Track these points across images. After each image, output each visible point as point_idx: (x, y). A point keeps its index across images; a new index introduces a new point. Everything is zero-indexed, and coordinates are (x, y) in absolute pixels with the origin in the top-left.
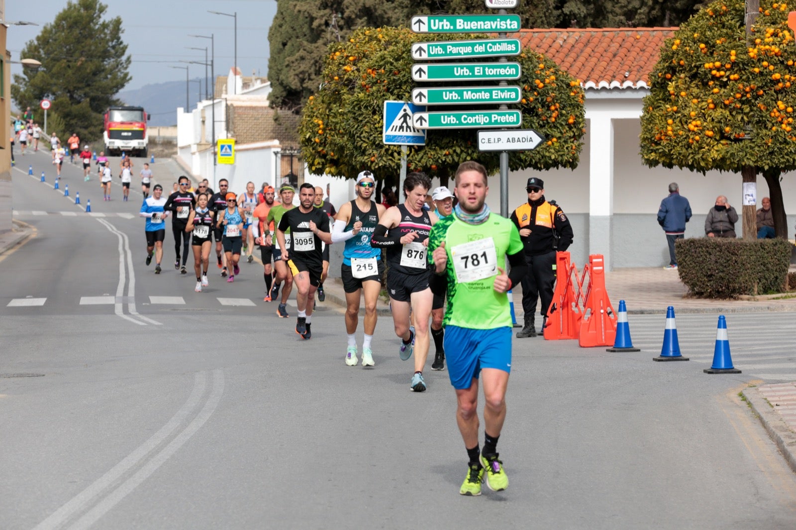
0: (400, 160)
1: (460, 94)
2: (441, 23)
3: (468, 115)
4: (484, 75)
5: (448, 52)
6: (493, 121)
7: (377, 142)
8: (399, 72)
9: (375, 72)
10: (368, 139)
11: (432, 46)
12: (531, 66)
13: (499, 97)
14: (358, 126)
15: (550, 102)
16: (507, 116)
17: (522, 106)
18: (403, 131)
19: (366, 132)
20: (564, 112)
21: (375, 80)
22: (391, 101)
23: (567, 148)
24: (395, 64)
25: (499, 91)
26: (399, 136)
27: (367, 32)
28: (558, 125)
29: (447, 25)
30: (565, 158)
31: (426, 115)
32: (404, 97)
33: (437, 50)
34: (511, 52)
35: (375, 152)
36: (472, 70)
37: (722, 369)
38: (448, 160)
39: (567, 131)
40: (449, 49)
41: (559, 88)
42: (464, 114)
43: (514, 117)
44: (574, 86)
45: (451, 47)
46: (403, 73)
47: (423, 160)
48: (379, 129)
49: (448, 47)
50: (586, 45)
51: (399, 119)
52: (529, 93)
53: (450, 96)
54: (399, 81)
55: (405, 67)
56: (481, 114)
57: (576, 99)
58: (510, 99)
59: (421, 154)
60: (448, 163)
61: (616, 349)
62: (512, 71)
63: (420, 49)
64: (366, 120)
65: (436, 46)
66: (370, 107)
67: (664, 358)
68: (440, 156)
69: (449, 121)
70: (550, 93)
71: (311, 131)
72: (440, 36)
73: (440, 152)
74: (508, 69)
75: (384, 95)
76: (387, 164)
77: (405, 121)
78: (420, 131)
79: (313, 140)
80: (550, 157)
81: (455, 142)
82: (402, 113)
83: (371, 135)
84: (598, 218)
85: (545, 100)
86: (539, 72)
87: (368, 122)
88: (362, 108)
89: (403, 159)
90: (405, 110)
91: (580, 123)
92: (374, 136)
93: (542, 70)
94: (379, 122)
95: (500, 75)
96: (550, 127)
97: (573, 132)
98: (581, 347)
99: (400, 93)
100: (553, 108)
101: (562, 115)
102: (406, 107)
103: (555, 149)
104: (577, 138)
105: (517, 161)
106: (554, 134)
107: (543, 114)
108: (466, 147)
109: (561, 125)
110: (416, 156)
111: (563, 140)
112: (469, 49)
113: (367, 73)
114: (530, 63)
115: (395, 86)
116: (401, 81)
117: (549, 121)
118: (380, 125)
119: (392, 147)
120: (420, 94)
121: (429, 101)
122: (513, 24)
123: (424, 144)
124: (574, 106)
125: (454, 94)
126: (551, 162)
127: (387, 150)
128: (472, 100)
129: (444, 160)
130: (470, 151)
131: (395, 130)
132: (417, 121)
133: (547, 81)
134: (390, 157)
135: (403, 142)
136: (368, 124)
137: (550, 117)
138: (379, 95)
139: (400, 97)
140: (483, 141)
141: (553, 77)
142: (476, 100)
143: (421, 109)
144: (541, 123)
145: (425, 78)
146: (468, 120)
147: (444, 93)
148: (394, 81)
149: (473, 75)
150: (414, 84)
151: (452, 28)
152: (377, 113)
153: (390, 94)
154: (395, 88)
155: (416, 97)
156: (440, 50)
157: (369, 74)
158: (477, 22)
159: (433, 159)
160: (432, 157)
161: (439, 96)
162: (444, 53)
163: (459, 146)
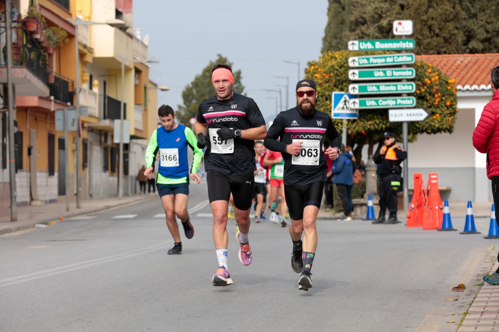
0: (342, 127)
1: (378, 87)
2: (366, 45)
3: (383, 100)
4: (393, 76)
5: (371, 62)
6: (398, 103)
8: (342, 74)
9: (328, 75)
11: (361, 58)
12: (423, 70)
13: (402, 89)
15: (434, 92)
16: (407, 100)
17: (417, 95)
20: (444, 98)
21: (327, 80)
22: (337, 92)
23: (446, 120)
24: (339, 70)
25: (402, 86)
26: (341, 114)
27: (330, 54)
28: (440, 106)
29: (370, 46)
30: (444, 126)
31: (357, 100)
32: (345, 90)
33: (363, 61)
34: (409, 61)
36: (385, 72)
37: (494, 236)
38: (371, 128)
39: (446, 110)
40: (371, 60)
41: (440, 84)
42: (380, 100)
43: (411, 101)
44: (451, 83)
46: (344, 75)
47: (357, 128)
48: (330, 110)
50: (474, 64)
51: (342, 103)
52: (421, 88)
53: (372, 89)
54: (341, 81)
55: (345, 72)
56: (391, 99)
57: (451, 91)
58: (409, 90)
59: (355, 124)
60: (372, 130)
61: (443, 229)
62: (410, 73)
63: (354, 61)
64: (322, 104)
65: (363, 59)
66: (324, 95)
67: (465, 232)
68: (366, 125)
69: (371, 104)
70: (434, 86)
72: (367, 53)
74: (407, 72)
75: (332, 89)
77: (345, 104)
78: (355, 111)
80: (435, 126)
81: (375, 117)
82: (343, 99)
84: (480, 169)
85: (431, 90)
86: (428, 74)
87: (323, 105)
89: (345, 127)
90: (345, 98)
91: (454, 105)
93: (430, 73)
94: (329, 105)
95: (402, 76)
96: (435, 108)
97: (450, 111)
98: (424, 229)
99: (342, 87)
100: (436, 96)
101: (442, 100)
102: (346, 96)
103: (438, 121)
104: (453, 114)
105: (414, 128)
106: (437, 111)
107: (430, 100)
108: (383, 120)
109: (442, 106)
110: (352, 125)
111: (443, 115)
112: (383, 60)
114: (422, 69)
115: (340, 83)
117: (434, 103)
119: (337, 120)
120: (354, 88)
121: (359, 91)
122: (410, 45)
123: (356, 118)
124: (450, 95)
125: (374, 87)
126: (435, 129)
128: (385, 91)
129: (369, 127)
131: (340, 110)
133: (433, 79)
135: (344, 116)
136: (323, 107)
137: (435, 101)
138: (330, 89)
140: (392, 115)
141: (437, 77)
142: (388, 91)
143: (355, 96)
144: (429, 105)
145: (356, 78)
146: (383, 103)
147: (368, 87)
148: (339, 80)
149: (386, 76)
150: (350, 82)
151: (373, 47)
152: (328, 99)
153: (335, 88)
154: (339, 84)
155: (351, 89)
156: (365, 61)
157: (324, 77)
158: (388, 43)
159: (362, 127)
160: (362, 126)
161: (365, 89)
162: (368, 62)
163: (378, 119)
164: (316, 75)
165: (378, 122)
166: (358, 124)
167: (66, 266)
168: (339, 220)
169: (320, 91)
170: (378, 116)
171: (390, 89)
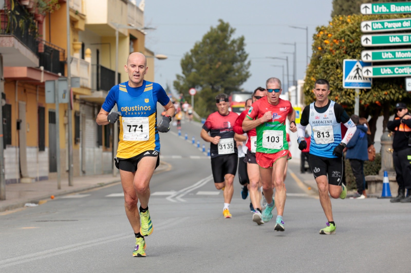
0: (354, 98)
1: (394, 54)
2: (380, 8)
3: (399, 68)
4: (410, 41)
5: (385, 26)
7: (339, 87)
8: (354, 40)
9: (338, 41)
10: (333, 85)
11: (374, 23)
14: (327, 76)
18: (356, 79)
19: (332, 80)
21: (338, 47)
22: (348, 60)
24: (351, 35)
26: (353, 83)
27: (341, 18)
29: (384, 9)
31: (371, 68)
32: (357, 57)
33: (378, 26)
35: (338, 93)
36: (401, 38)
38: (387, 98)
40: (386, 24)
42: (396, 67)
45: (387, 23)
46: (356, 41)
47: (370, 98)
48: (340, 79)
49: (385, 23)
51: (354, 71)
53: (387, 55)
54: (353, 47)
55: (357, 37)
56: (408, 67)
59: (368, 94)
60: (387, 100)
63: (367, 25)
64: (332, 72)
65: (377, 23)
66: (335, 63)
68: (381, 95)
69: (386, 72)
71: (309, 85)
72: (381, 16)
73: (381, 93)
75: (343, 56)
76: (346, 101)
77: (358, 73)
78: (368, 79)
79: (310, 91)
81: (391, 86)
82: (355, 67)
83: (335, 82)
87: (333, 74)
88: (330, 64)
89: (357, 98)
90: (357, 66)
92: (337, 82)
94: (340, 74)
99: (354, 55)
102: (358, 64)
108: (399, 89)
110: (365, 95)
112: (399, 25)
113: (333, 42)
115: (351, 49)
116: (355, 47)
118: (341, 75)
120: (367, 55)
121: (373, 59)
123: (370, 88)
125: (389, 54)
127: (346, 92)
128: (402, 58)
129: (384, 97)
130: (401, 92)
131: (351, 79)
132: (365, 72)
134: (348, 97)
135: (357, 86)
136: (334, 75)
138: (340, 56)
139: (354, 57)
140: (409, 85)
142: (405, 58)
143: (368, 64)
145: (370, 44)
146: (399, 71)
147: (383, 54)
148: (350, 46)
149: (402, 42)
150: (363, 48)
151: (388, 11)
152: (339, 68)
153: (347, 55)
154: (351, 51)
155: (364, 56)
156: (380, 26)
157: (335, 43)
158: (404, 6)
159: (376, 98)
160: (376, 96)
161: (380, 55)
162: (382, 27)
163: (394, 89)
164: (326, 41)
165: (393, 91)
166: (371, 94)
167: (57, 249)
168: (352, 198)
169: (330, 59)
170: (394, 85)
171: (407, 56)
